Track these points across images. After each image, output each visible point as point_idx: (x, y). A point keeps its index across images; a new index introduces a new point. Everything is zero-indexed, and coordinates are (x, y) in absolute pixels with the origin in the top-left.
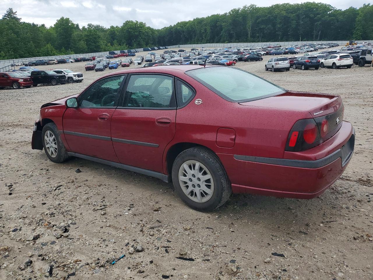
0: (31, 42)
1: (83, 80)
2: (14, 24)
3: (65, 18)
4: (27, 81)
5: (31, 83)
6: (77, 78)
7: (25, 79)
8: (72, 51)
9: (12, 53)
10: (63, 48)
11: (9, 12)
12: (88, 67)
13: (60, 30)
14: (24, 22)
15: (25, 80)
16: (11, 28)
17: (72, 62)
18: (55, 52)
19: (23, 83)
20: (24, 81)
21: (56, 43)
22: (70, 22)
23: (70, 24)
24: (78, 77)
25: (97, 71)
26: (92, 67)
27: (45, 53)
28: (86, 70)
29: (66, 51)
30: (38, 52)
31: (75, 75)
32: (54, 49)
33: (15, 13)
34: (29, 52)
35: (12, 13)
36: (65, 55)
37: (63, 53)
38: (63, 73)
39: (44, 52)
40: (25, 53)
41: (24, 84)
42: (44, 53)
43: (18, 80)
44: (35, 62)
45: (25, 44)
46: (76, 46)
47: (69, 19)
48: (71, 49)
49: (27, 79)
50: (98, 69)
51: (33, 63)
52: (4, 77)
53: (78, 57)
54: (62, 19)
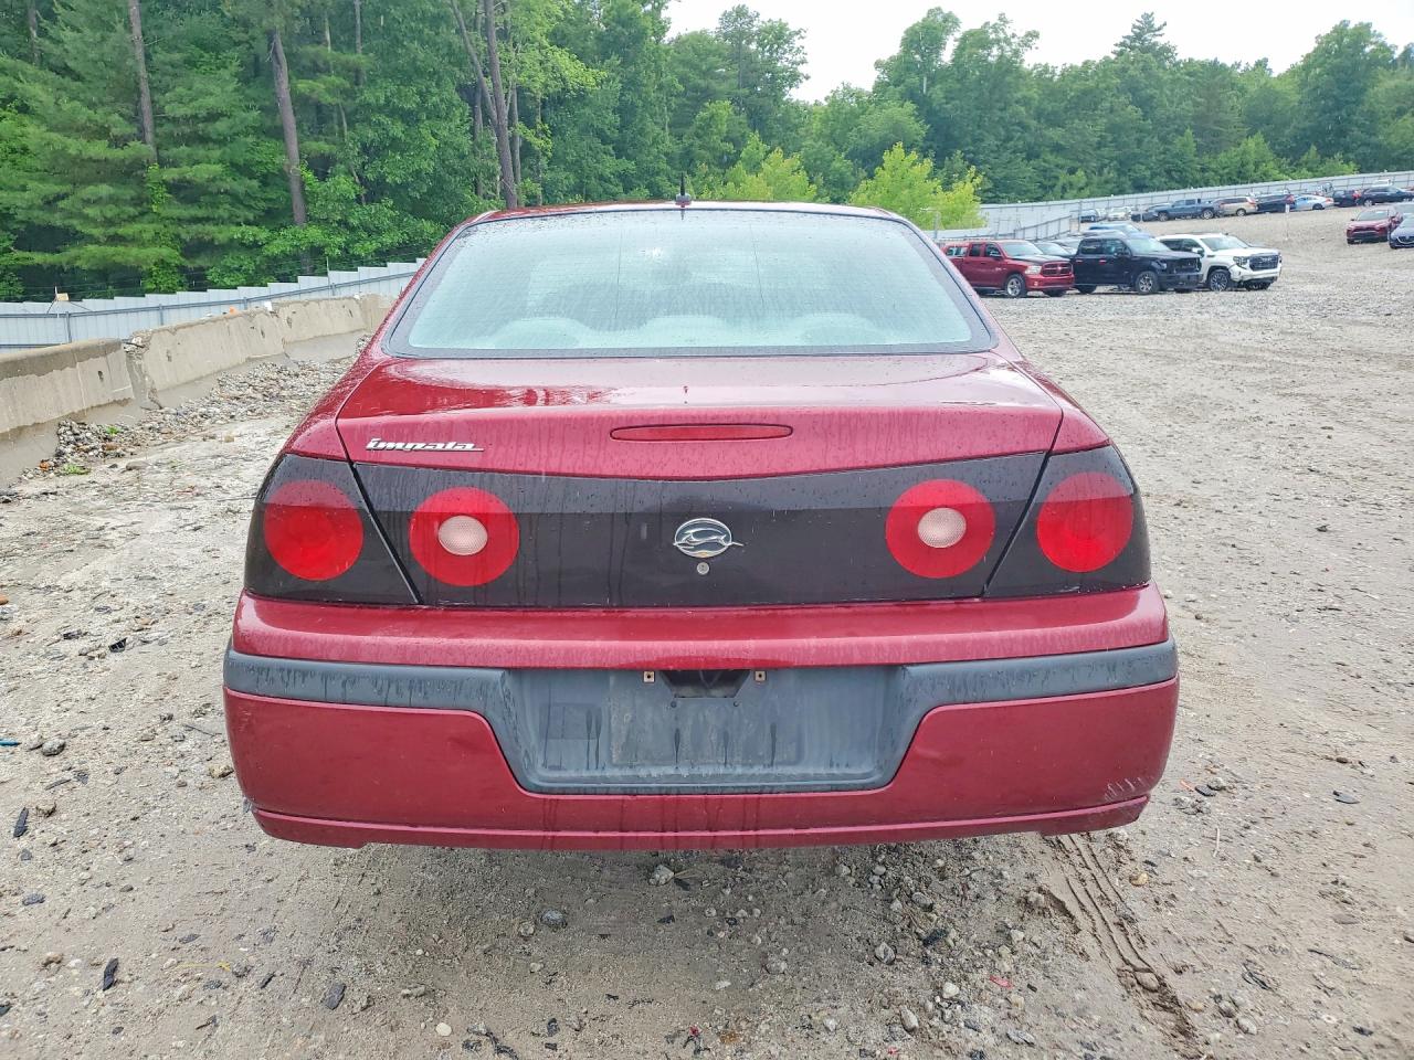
0: (1189, 131)
1: (1273, 279)
2: (1144, 69)
3: (1351, 26)
4: (1055, 272)
5: (1068, 282)
6: (1247, 273)
7: (1046, 266)
8: (1347, 161)
9: (1111, 175)
10: (1314, 148)
11: (1138, 28)
12: (1357, 229)
13: (1320, 75)
14: (1191, 60)
15: (1049, 269)
16: (1132, 89)
17: (1318, 207)
18: (1271, 164)
19: (1037, 280)
20: (1043, 273)
21: (1287, 132)
22: (1373, 40)
23: (1367, 50)
24: (1252, 267)
25: (1396, 248)
26: (1383, 229)
27: (1227, 173)
28: (1351, 242)
29: (1322, 162)
30: (1203, 170)
31: (1240, 261)
32: (1270, 155)
33: (1159, 29)
34: (1169, 172)
35: (1149, 31)
36: (1315, 176)
37: (1304, 171)
38: (1195, 250)
39: (1224, 169)
40: (1154, 175)
41: (1039, 281)
42: (1227, 171)
43: (1026, 268)
44: (1167, 205)
45: (1164, 140)
46: (1374, 140)
47: (1368, 26)
48: (1347, 150)
49: (1056, 266)
50: (1403, 238)
51: (1160, 212)
52: (986, 254)
53: (1350, 189)
54: (1340, 30)
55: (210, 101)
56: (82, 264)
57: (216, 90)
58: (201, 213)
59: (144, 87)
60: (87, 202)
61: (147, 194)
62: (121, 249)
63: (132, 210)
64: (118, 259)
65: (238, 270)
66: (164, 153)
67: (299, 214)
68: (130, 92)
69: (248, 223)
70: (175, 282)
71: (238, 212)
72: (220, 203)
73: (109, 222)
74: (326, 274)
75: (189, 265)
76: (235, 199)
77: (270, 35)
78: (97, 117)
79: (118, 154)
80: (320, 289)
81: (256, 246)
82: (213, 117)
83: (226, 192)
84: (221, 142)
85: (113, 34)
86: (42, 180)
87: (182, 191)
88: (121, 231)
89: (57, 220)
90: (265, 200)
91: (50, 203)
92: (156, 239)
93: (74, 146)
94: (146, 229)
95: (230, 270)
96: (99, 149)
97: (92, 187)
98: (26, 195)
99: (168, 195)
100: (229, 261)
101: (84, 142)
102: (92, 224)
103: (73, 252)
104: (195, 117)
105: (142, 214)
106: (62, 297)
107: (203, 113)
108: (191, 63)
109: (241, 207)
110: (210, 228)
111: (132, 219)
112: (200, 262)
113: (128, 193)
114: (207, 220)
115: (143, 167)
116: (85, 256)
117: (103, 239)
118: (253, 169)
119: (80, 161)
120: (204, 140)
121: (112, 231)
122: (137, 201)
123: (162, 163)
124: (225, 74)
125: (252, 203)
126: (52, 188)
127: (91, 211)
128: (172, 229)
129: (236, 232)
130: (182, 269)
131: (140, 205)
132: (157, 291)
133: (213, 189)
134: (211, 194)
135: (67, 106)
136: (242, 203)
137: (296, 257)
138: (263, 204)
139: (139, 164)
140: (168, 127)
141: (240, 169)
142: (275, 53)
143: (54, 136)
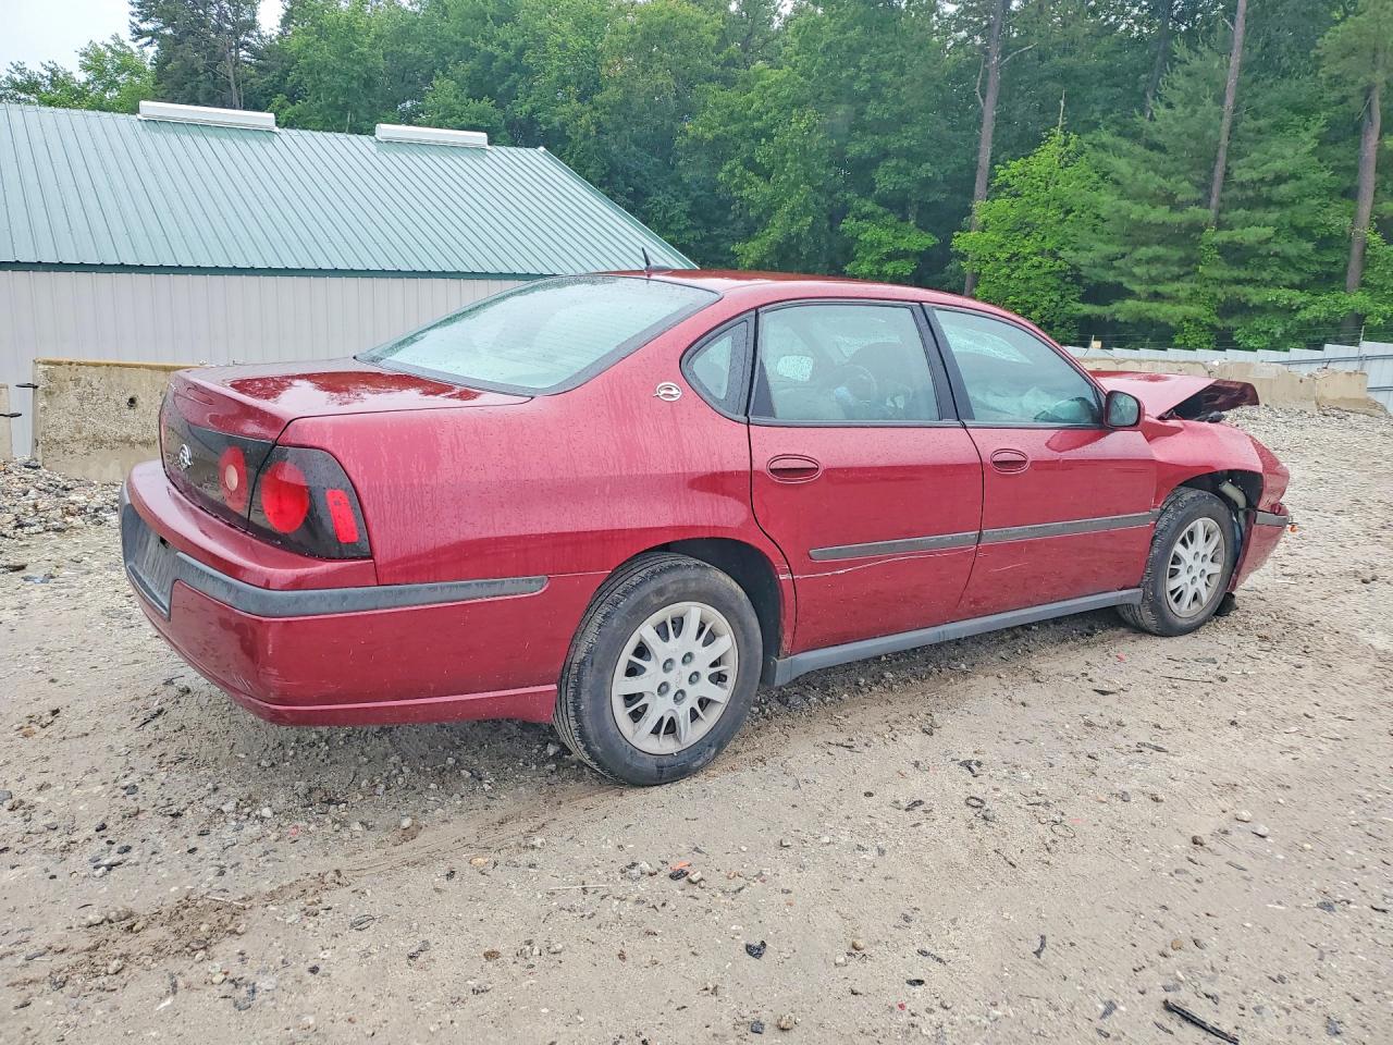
55: (1279, 165)
56: (1121, 317)
57: (1290, 153)
58: (1242, 274)
59: (1222, 154)
60: (1138, 262)
61: (1196, 255)
62: (1155, 305)
63: (1176, 270)
64: (1151, 314)
65: (1266, 333)
66: (1223, 217)
67: (1353, 277)
68: (1206, 161)
69: (1292, 286)
70: (1203, 340)
71: (1285, 275)
72: (1269, 265)
73: (1154, 281)
74: (1357, 344)
75: (1219, 325)
76: (1286, 262)
77: (1367, 91)
78: (1168, 185)
79: (1177, 217)
80: (1347, 360)
81: (1290, 310)
82: (1279, 179)
83: (1276, 255)
84: (1282, 204)
85: (1201, 107)
86: (1106, 243)
87: (1234, 254)
88: (1160, 288)
89: (1110, 277)
90: (1320, 264)
91: (1109, 262)
92: (1193, 297)
93: (1137, 211)
94: (1184, 288)
95: (1257, 332)
96: (1160, 214)
97: (1144, 248)
98: (1091, 255)
99: (1218, 257)
100: (1259, 323)
101: (1148, 207)
102: (1139, 282)
103: (1116, 305)
104: (1262, 180)
105: (1188, 274)
106: (1096, 344)
107: (1270, 176)
108: (1279, 127)
109: (1292, 270)
110: (1249, 289)
111: (1178, 278)
112: (1231, 323)
113: (1177, 254)
114: (1250, 281)
115: (1202, 230)
116: (1124, 309)
117: (1143, 295)
118: (1315, 231)
119: (1139, 225)
120: (1268, 203)
121: (1153, 288)
122: (1183, 262)
123: (1220, 225)
124: (1305, 136)
125: (1305, 267)
126: (1113, 249)
127: (1137, 270)
128: (1211, 289)
129: (1271, 295)
130: (1212, 327)
131: (1189, 265)
132: (1184, 346)
133: (1263, 251)
134: (1261, 256)
135: (1141, 176)
136: (1294, 267)
137: (1335, 325)
138: (1318, 268)
139: (1197, 227)
140: (1234, 192)
141: (1301, 232)
142: (1369, 109)
143: (1125, 203)
